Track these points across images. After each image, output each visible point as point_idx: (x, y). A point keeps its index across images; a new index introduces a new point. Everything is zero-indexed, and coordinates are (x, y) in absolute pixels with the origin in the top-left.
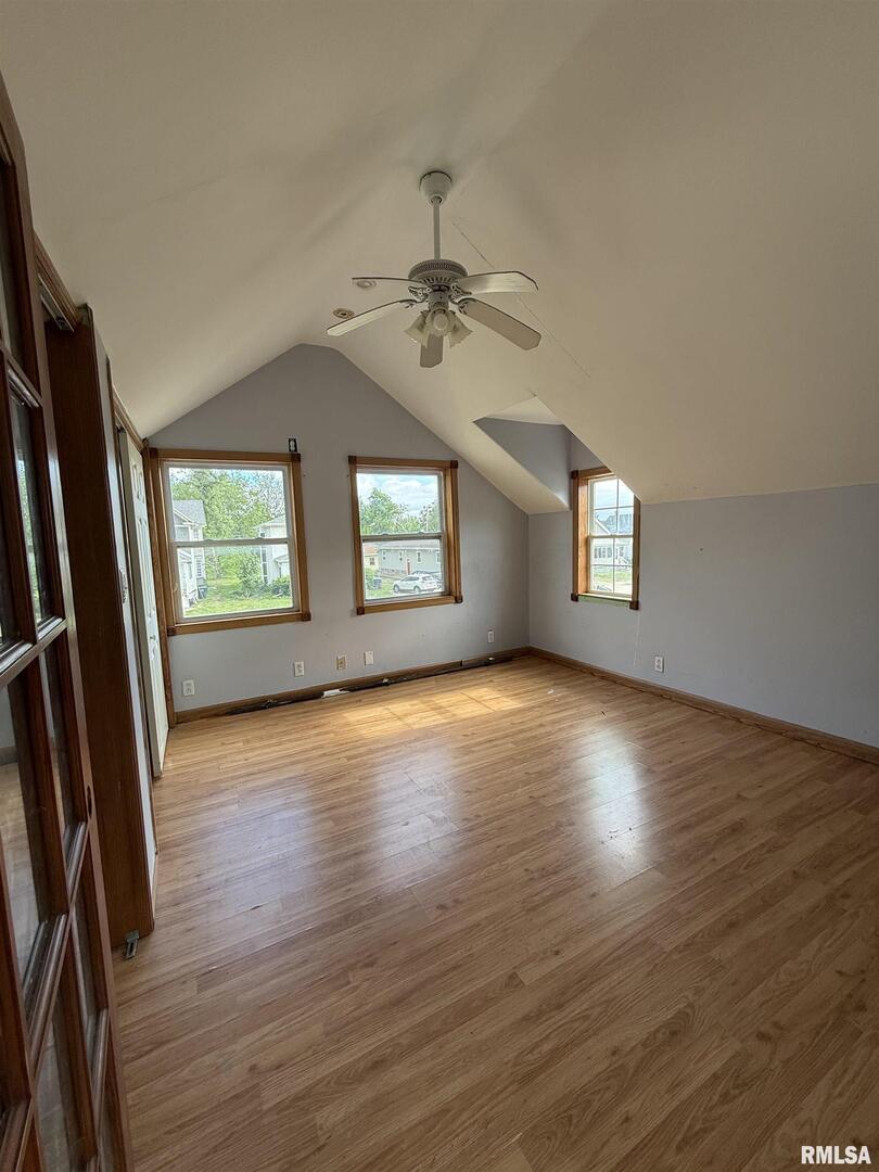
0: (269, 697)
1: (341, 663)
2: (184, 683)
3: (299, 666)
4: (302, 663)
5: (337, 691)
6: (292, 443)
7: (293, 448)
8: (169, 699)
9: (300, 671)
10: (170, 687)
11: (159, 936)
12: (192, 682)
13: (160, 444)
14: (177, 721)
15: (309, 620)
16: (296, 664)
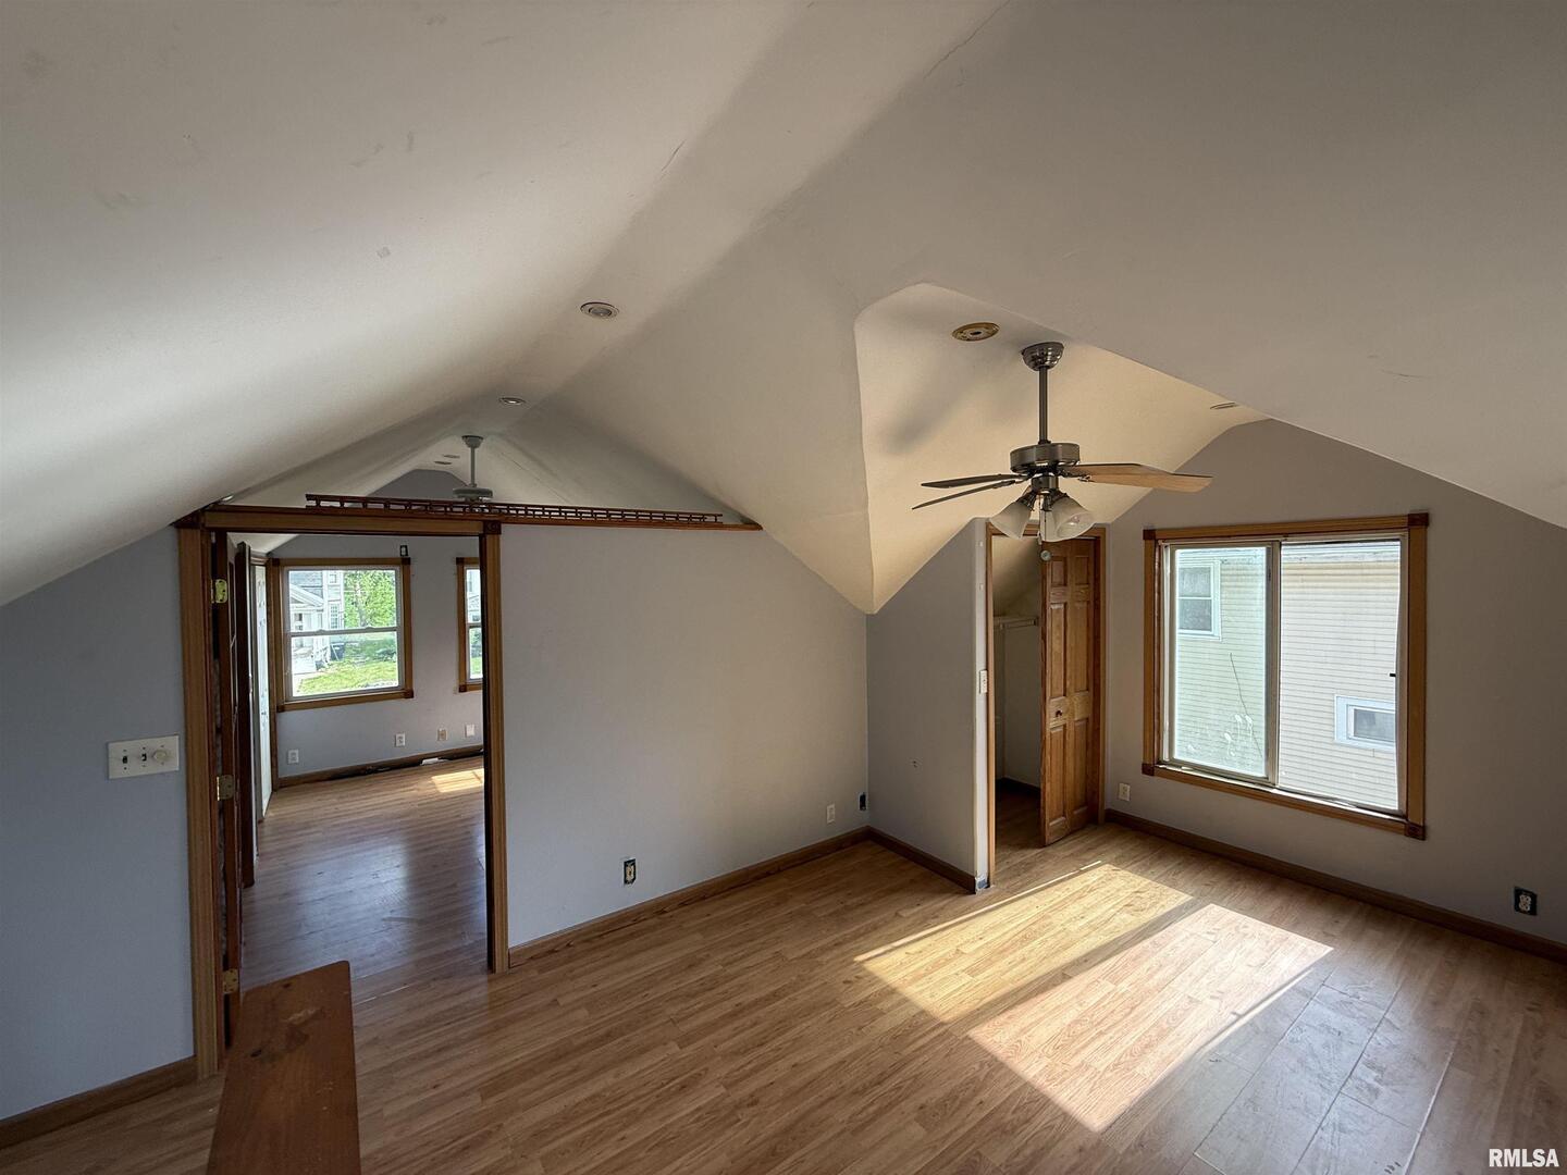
0: (369, 765)
1: (442, 735)
2: (290, 752)
3: (401, 738)
4: (404, 736)
5: (436, 759)
6: (404, 549)
7: (404, 553)
8: (274, 765)
9: (401, 742)
10: (276, 756)
11: (256, 887)
12: (297, 752)
13: (282, 555)
14: (279, 785)
15: (412, 697)
16: (398, 736)
